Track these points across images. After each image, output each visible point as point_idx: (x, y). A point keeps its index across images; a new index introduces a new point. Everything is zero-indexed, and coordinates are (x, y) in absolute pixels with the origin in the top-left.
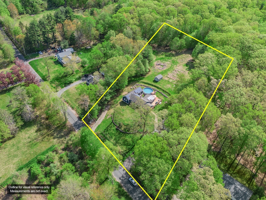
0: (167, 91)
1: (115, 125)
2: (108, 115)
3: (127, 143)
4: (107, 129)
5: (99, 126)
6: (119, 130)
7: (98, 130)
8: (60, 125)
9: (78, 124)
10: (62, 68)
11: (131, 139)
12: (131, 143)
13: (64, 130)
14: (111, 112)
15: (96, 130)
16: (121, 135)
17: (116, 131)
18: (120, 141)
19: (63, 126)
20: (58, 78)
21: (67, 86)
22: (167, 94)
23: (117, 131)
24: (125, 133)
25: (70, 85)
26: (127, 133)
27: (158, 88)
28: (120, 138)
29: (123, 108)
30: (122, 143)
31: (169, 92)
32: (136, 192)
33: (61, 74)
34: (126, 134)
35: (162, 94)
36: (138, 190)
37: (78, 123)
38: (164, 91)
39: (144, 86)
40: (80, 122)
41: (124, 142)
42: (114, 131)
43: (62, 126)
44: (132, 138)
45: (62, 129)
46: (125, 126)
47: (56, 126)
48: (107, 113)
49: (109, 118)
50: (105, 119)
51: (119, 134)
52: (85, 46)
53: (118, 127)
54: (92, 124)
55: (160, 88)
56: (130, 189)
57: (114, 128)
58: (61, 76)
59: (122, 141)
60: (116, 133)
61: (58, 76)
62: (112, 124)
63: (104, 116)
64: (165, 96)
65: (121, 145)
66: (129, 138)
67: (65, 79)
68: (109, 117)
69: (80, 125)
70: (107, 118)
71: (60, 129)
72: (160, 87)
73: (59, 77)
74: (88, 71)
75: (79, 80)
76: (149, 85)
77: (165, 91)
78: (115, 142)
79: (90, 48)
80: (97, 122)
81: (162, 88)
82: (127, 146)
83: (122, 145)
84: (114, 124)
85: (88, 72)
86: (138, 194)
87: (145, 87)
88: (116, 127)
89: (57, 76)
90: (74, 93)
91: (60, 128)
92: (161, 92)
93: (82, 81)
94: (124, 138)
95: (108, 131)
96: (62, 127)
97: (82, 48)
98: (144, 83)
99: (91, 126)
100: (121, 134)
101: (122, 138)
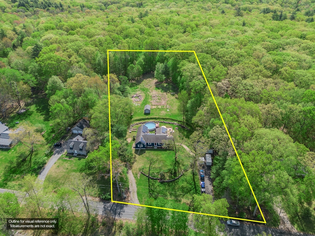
0: (167, 117)
1: (156, 179)
2: (136, 174)
3: (187, 190)
4: (152, 190)
5: (138, 193)
6: (165, 182)
7: (142, 199)
8: (84, 228)
9: (109, 209)
10: (7, 154)
11: (185, 183)
12: (190, 186)
13: (98, 230)
14: (137, 168)
15: (139, 199)
16: (173, 186)
17: (162, 185)
18: (178, 193)
19: (92, 225)
20: (12, 170)
21: (41, 172)
22: (170, 120)
23: (164, 185)
24: (174, 181)
25: (44, 169)
26: (177, 179)
27: (155, 119)
28: (174, 189)
29: (144, 156)
30: (182, 193)
31: (170, 118)
32: (246, 230)
33: (12, 162)
34: (177, 181)
35: (165, 123)
36: (245, 228)
37: (108, 207)
38: (164, 119)
39: (140, 124)
40: (109, 204)
41: (183, 191)
42: (160, 186)
43: (90, 227)
44: (186, 181)
45: (95, 230)
46: (167, 174)
47: (81, 233)
48: (133, 173)
49: (140, 177)
50: (137, 180)
51: (169, 186)
52: (15, 112)
53: (161, 179)
54: (128, 197)
55: (159, 118)
56: (239, 234)
57: (157, 183)
58: (15, 165)
59: (180, 192)
60: (165, 187)
61: (10, 166)
62: (151, 180)
63: (134, 178)
64: (170, 123)
65: (183, 197)
66: (183, 183)
67: (26, 165)
68: (139, 175)
69: (113, 208)
70: (138, 178)
71: (92, 233)
72: (157, 117)
73: (14, 167)
74: (53, 139)
75: (53, 156)
76: (144, 120)
77: (166, 119)
78: (173, 197)
79: (25, 111)
80: (130, 190)
81: (160, 117)
82: (189, 192)
83: (184, 195)
84: (152, 179)
85: (55, 140)
86: (249, 231)
87: (142, 123)
88: (159, 181)
89: (7, 168)
90: (63, 174)
91: (90, 231)
92: (162, 121)
93: (58, 154)
94: (179, 187)
95: (154, 191)
96: (92, 228)
97: (12, 115)
98: (137, 120)
99: (129, 199)
100: (171, 184)
101: (176, 188)
